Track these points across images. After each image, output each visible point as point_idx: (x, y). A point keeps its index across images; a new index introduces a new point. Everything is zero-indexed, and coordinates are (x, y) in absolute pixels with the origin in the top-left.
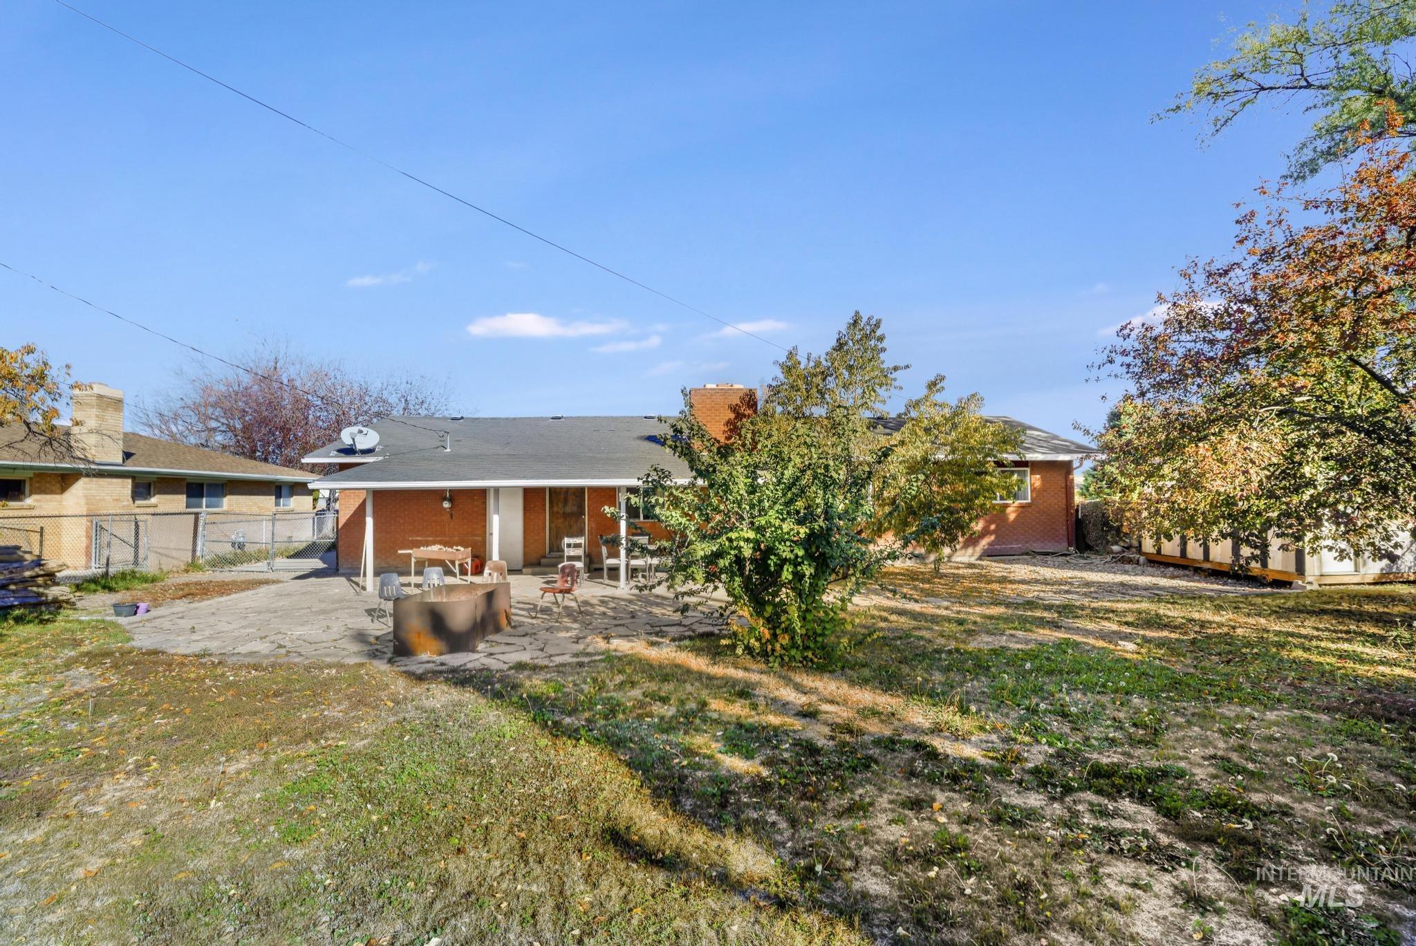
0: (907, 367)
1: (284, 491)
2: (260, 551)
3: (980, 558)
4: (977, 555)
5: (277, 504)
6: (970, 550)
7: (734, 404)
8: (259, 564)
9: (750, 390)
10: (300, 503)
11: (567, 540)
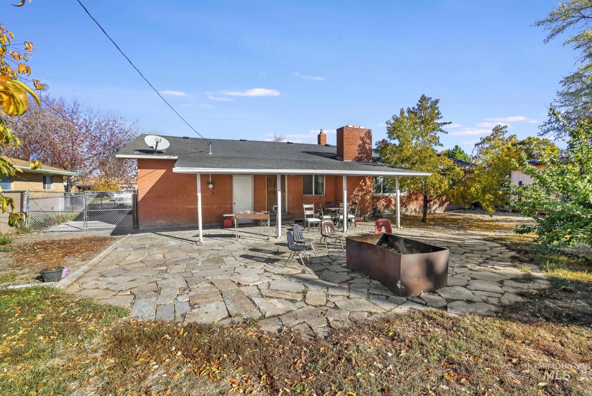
0: (450, 123)
1: (48, 179)
2: (58, 217)
3: (444, 211)
4: (444, 210)
5: (44, 188)
6: (441, 208)
7: (362, 136)
8: (60, 226)
9: (369, 130)
10: (59, 187)
11: (306, 206)
